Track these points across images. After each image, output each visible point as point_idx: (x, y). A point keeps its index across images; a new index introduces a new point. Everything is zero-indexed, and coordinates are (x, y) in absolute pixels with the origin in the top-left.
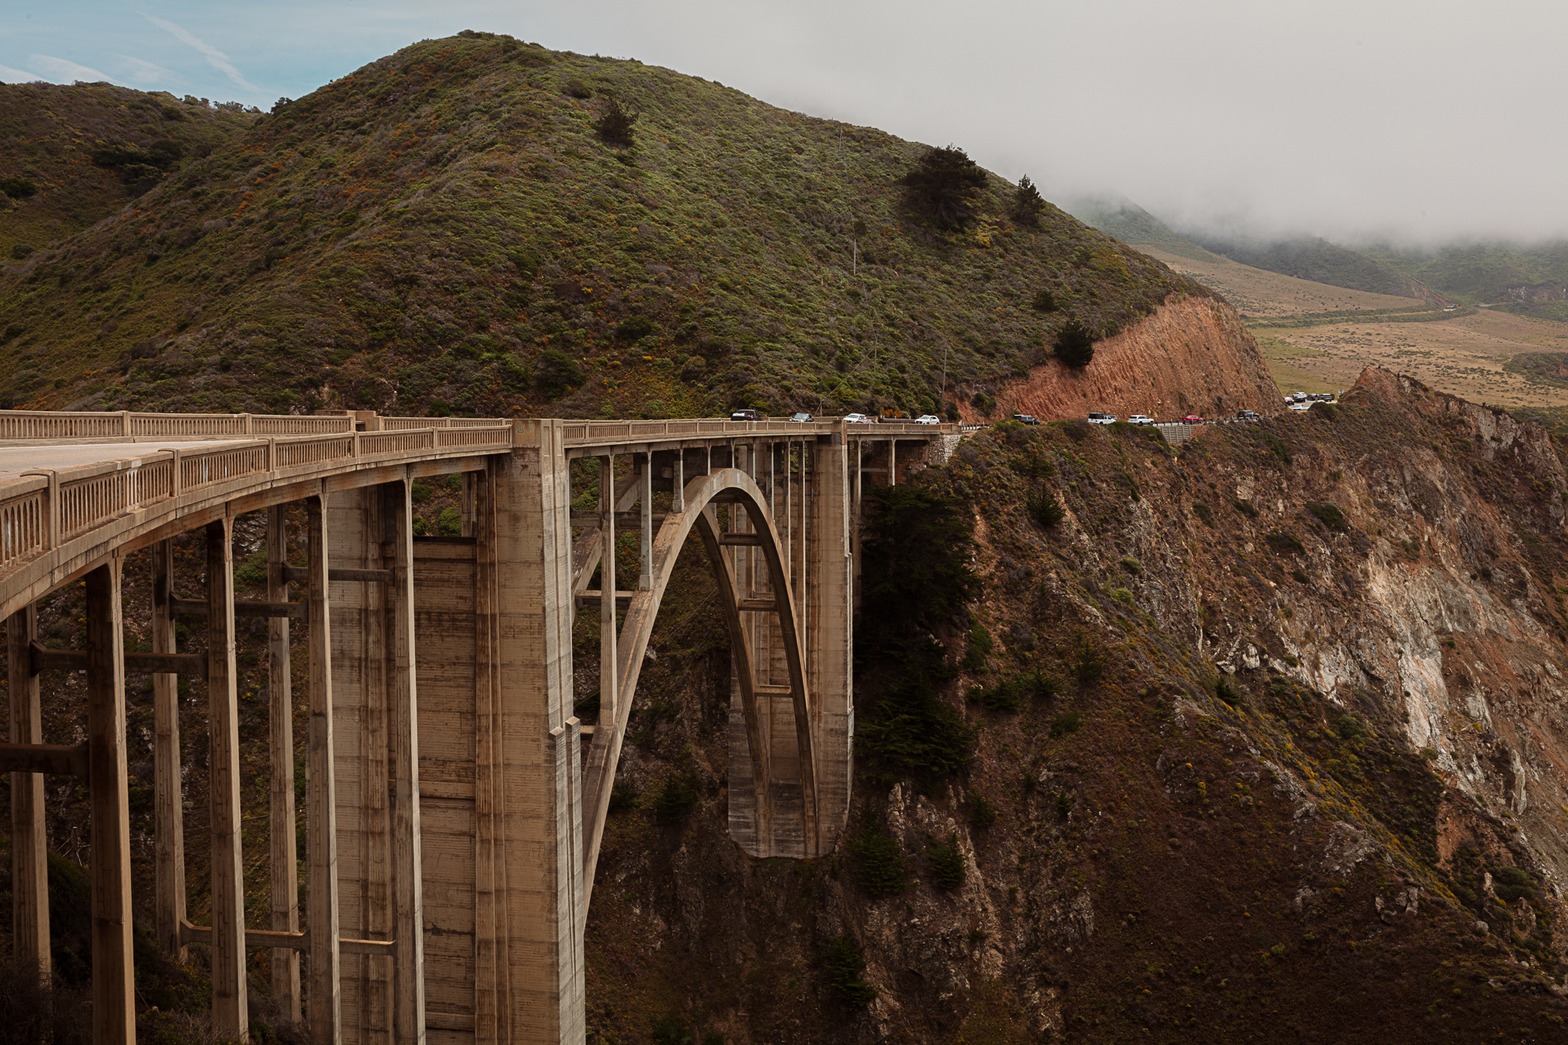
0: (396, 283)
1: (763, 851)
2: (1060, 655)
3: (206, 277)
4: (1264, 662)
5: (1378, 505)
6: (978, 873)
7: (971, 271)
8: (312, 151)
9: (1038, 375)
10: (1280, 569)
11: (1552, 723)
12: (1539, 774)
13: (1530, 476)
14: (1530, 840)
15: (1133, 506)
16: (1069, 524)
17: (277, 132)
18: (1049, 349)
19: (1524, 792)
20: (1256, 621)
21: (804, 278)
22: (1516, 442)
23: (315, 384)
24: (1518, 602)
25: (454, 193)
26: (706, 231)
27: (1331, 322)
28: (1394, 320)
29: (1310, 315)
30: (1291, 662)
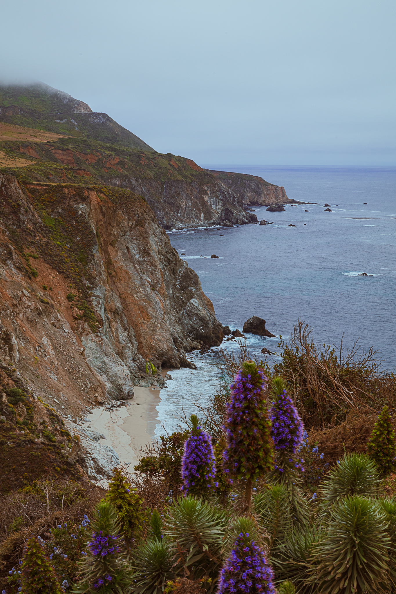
11: (28, 318)
12: (24, 343)
14: (22, 374)
19: (17, 352)
22: (3, 184)
24: (9, 262)
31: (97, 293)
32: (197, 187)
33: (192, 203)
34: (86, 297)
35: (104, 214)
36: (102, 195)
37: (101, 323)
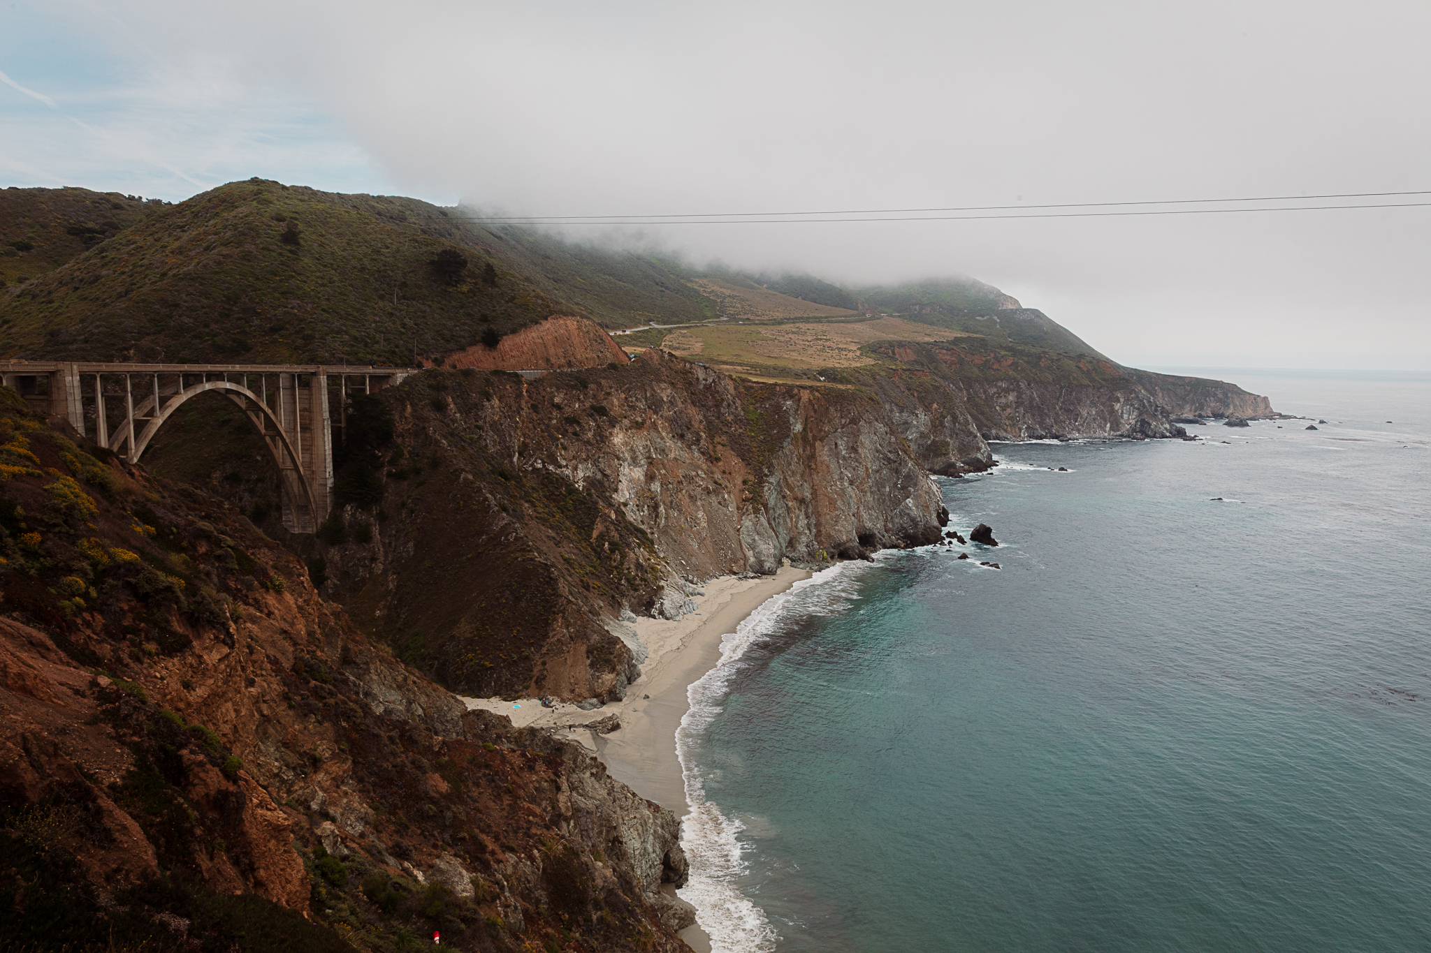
0: (170, 306)
1: (296, 531)
2: (428, 458)
3: (97, 299)
4: (544, 466)
5: (629, 406)
6: (379, 537)
7: (454, 304)
8: (160, 239)
9: (471, 350)
10: (567, 431)
11: (690, 494)
13: (716, 395)
14: (659, 537)
15: (486, 403)
16: (451, 410)
17: (147, 227)
18: (478, 338)
19: (663, 520)
20: (546, 450)
21: (369, 306)
22: (714, 381)
23: (127, 349)
24: (694, 447)
25: (204, 266)
26: (323, 285)
27: (793, 323)
28: (829, 322)
29: (785, 319)
30: (560, 467)
31: (772, 480)
32: (1107, 393)
33: (1096, 412)
34: (761, 482)
35: (815, 411)
36: (817, 394)
37: (765, 506)
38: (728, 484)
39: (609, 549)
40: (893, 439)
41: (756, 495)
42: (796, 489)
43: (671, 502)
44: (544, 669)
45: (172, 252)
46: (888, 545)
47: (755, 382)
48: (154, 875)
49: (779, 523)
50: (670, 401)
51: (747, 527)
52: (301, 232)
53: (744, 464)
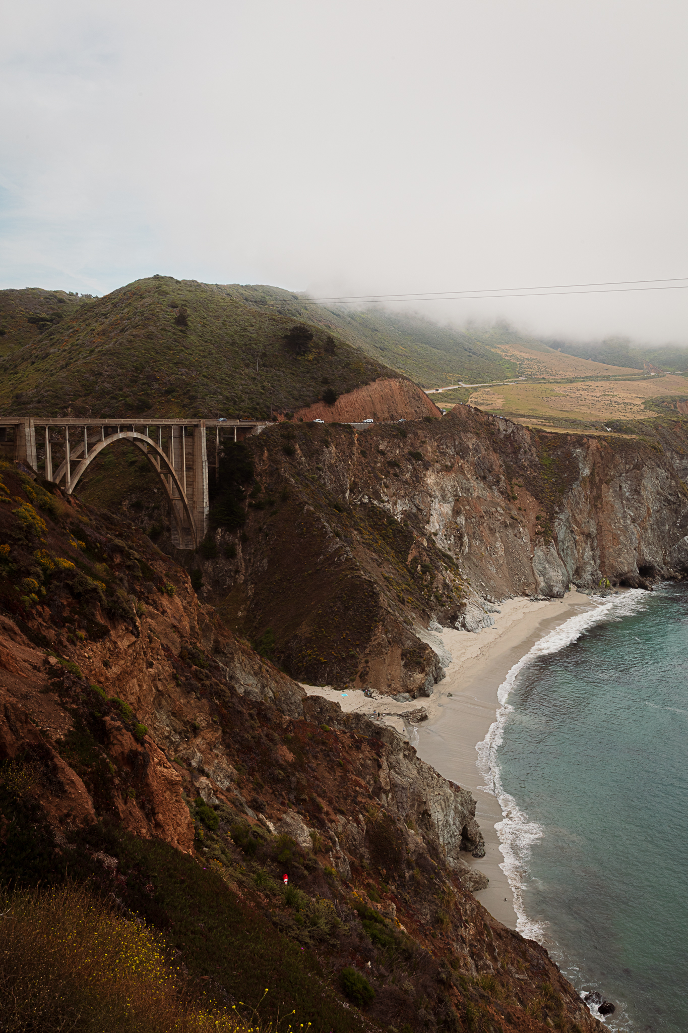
0: (96, 375)
1: (181, 547)
2: (280, 493)
3: (47, 370)
4: (370, 501)
5: (440, 452)
6: (241, 554)
7: (302, 369)
8: (90, 324)
9: (314, 406)
10: (389, 472)
11: (490, 527)
13: (514, 444)
14: (463, 562)
15: (325, 450)
16: (298, 454)
18: (320, 397)
19: (467, 548)
20: (372, 488)
21: (237, 373)
22: (513, 432)
23: (66, 408)
24: (494, 487)
25: (120, 344)
26: (204, 357)
27: (584, 381)
28: (616, 380)
29: (577, 378)
30: (383, 502)
31: (561, 517)
34: (552, 519)
35: (602, 458)
36: (604, 443)
37: (555, 539)
38: (523, 519)
39: (422, 571)
40: (673, 483)
41: (548, 529)
42: (583, 525)
43: (474, 533)
44: (367, 666)
45: (98, 334)
46: (666, 577)
47: (549, 433)
48: (93, 821)
49: (567, 554)
50: (475, 449)
51: (539, 556)
52: (189, 316)
53: (536, 502)
